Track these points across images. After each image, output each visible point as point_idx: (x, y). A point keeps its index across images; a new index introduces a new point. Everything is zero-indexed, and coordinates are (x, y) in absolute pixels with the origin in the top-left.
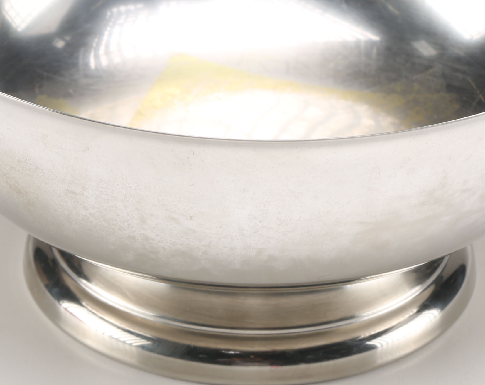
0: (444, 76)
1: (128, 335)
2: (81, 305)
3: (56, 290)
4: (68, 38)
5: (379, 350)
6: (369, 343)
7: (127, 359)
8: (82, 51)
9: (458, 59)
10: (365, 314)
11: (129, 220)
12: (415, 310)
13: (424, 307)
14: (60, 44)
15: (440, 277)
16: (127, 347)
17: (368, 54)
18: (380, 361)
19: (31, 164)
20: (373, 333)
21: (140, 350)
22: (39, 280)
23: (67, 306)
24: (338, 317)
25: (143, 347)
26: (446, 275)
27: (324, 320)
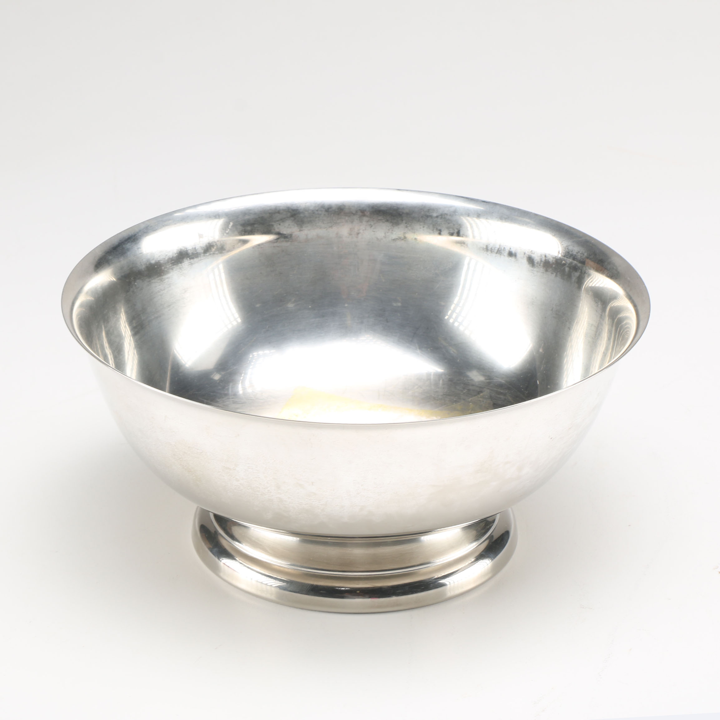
0: (491, 397)
1: (270, 579)
2: (235, 559)
3: (215, 550)
4: (223, 373)
5: (448, 586)
6: (442, 581)
7: (268, 596)
8: (231, 384)
9: (501, 386)
10: (438, 561)
11: (268, 487)
12: (473, 560)
13: (481, 557)
14: (217, 377)
15: (491, 537)
16: (269, 588)
17: (436, 384)
18: (449, 594)
19: (198, 449)
20: (443, 574)
21: (278, 590)
22: (203, 544)
23: (225, 562)
24: (418, 563)
25: (280, 587)
26: (496, 536)
27: (410, 565)
